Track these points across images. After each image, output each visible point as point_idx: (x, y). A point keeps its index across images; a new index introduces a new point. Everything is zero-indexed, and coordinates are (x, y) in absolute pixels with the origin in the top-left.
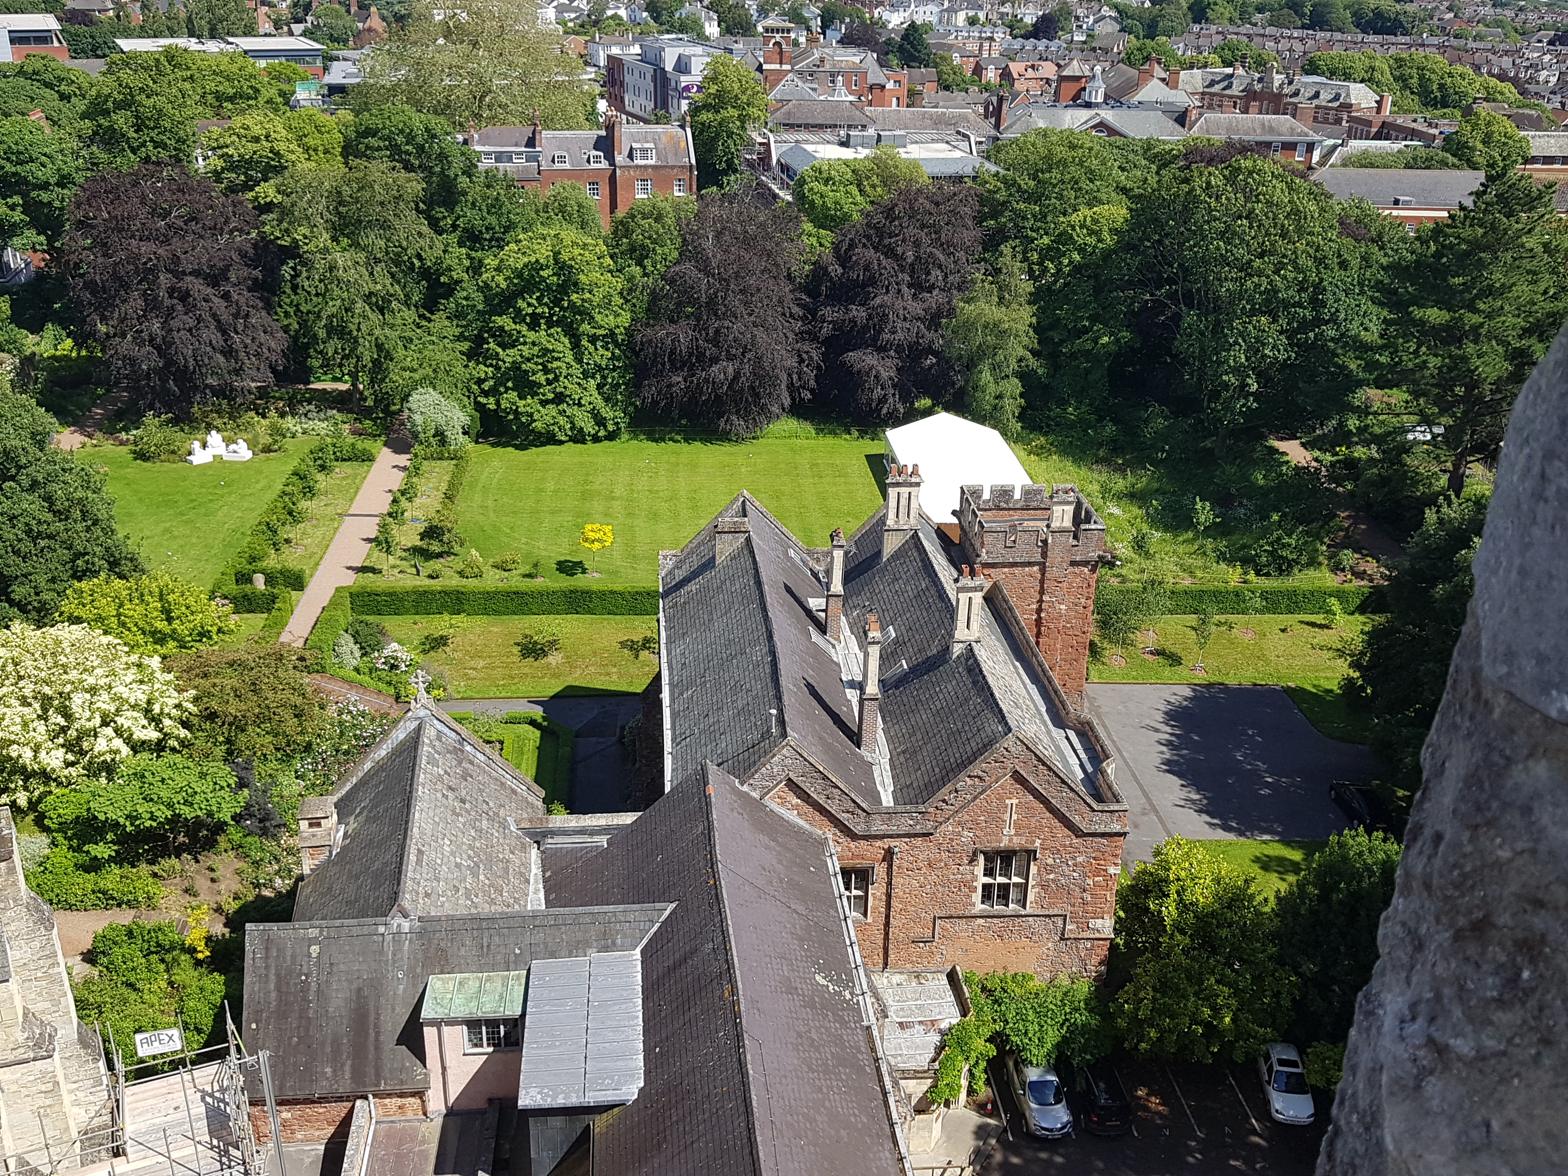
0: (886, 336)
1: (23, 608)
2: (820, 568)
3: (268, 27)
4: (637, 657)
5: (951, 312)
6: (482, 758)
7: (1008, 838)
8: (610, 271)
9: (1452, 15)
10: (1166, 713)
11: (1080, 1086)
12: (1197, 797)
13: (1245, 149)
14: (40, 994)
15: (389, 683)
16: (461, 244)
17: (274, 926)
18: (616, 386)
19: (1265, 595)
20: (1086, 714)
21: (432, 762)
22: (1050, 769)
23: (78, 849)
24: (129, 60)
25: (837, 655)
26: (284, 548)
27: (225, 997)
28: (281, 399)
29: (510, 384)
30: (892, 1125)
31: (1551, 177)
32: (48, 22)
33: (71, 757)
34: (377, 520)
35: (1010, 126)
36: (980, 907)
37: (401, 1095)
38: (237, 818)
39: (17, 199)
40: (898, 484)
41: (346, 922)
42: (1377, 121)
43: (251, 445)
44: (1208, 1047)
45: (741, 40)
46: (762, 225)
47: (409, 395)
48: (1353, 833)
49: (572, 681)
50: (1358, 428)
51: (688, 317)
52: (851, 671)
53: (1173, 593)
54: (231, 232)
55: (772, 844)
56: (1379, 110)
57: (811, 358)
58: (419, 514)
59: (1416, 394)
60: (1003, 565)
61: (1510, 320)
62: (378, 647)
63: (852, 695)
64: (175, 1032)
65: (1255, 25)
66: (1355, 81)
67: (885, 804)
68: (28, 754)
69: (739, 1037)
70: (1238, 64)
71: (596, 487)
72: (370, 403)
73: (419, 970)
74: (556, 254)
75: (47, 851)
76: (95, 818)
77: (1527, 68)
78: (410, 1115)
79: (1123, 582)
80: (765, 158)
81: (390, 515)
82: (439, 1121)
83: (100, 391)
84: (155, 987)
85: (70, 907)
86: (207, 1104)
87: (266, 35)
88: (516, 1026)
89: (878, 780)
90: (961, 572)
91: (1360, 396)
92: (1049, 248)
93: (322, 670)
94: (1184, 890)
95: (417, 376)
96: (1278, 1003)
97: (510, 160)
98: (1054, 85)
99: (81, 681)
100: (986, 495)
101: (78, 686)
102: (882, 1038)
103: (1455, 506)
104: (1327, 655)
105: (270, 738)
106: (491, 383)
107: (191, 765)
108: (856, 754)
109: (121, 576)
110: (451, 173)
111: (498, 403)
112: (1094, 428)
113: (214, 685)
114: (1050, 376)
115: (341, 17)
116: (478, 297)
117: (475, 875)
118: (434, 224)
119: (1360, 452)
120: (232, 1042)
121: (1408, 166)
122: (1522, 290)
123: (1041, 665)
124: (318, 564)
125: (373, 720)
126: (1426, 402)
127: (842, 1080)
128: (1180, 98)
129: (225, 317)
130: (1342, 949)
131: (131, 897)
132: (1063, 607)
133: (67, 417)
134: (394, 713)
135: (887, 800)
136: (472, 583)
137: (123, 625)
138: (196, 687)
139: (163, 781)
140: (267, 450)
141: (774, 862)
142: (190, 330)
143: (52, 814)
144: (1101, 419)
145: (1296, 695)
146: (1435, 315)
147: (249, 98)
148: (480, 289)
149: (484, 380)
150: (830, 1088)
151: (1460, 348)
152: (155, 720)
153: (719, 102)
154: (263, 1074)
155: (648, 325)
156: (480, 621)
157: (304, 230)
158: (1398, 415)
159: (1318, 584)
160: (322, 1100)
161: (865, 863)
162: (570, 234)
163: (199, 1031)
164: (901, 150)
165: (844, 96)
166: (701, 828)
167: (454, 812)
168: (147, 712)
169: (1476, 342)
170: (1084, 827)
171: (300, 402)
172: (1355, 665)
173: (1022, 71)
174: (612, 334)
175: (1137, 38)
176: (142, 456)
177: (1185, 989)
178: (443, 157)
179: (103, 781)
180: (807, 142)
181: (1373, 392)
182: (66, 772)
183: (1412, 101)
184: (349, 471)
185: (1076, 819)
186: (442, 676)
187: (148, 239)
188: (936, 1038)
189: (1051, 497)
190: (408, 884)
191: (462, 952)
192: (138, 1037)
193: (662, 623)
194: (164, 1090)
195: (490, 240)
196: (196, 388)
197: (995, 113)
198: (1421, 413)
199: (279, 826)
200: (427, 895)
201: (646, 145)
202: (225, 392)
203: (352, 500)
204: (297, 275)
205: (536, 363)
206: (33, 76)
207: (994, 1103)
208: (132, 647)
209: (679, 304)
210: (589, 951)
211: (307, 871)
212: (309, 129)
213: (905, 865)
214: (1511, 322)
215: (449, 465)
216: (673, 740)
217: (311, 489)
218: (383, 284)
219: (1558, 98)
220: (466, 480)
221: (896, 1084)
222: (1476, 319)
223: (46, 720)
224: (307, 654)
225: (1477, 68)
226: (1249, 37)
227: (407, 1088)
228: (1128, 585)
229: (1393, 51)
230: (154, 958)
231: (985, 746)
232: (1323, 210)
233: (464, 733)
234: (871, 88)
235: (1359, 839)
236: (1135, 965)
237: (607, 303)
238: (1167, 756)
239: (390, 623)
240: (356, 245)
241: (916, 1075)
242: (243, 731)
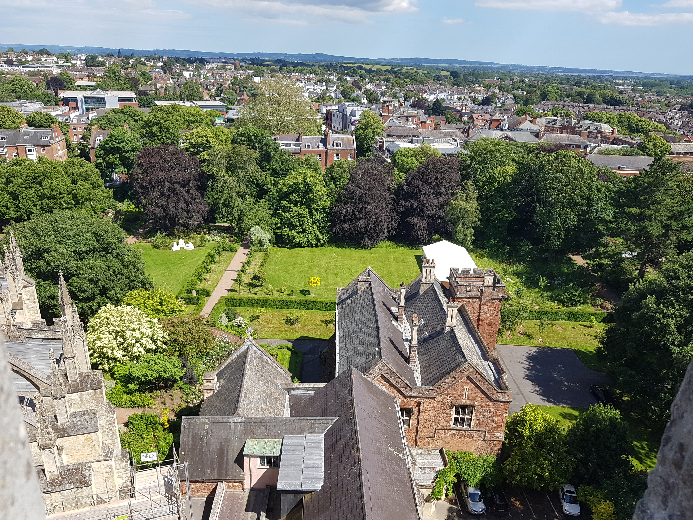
0: (423, 212)
1: (111, 299)
2: (396, 296)
3: (207, 97)
4: (327, 326)
5: (448, 204)
6: (270, 361)
7: (464, 401)
8: (324, 186)
9: (641, 99)
10: (527, 357)
11: (489, 495)
12: (538, 389)
13: (562, 147)
14: (108, 437)
15: (238, 332)
16: (271, 175)
17: (192, 417)
18: (324, 227)
19: (566, 314)
20: (496, 356)
21: (252, 361)
22: (481, 376)
23: (125, 386)
24: (159, 108)
25: (402, 329)
26: (204, 281)
27: (173, 442)
28: (205, 228)
29: (286, 226)
30: (416, 506)
31: (680, 160)
32: (132, 94)
33: (124, 353)
34: (237, 273)
35: (472, 137)
36: (453, 426)
37: (235, 482)
38: (181, 378)
39: (118, 156)
40: (426, 266)
41: (218, 417)
42: (612, 138)
43: (194, 244)
44: (539, 484)
45: (375, 105)
46: (379, 171)
47: (250, 228)
48: (598, 405)
49: (303, 334)
50: (603, 252)
51: (351, 203)
52: (407, 335)
53: (531, 311)
54: (191, 169)
55: (375, 398)
56: (613, 133)
57: (396, 219)
58: (252, 271)
59: (626, 240)
60: (466, 298)
61: (663, 213)
62: (235, 318)
63: (407, 344)
64: (155, 454)
65: (566, 101)
66: (603, 123)
67: (418, 385)
68: (109, 352)
69: (360, 469)
70: (559, 116)
71: (315, 263)
72: (236, 231)
73: (243, 436)
74: (305, 179)
75: (114, 386)
76: (131, 375)
77: (670, 119)
78: (237, 489)
79: (511, 306)
80: (382, 147)
81: (241, 271)
82: (248, 492)
83: (142, 224)
84: (149, 437)
85: (121, 406)
86: (165, 480)
87: (207, 100)
88: (278, 459)
89: (415, 376)
90: (449, 300)
91: (605, 240)
92: (486, 182)
93: (214, 326)
94: (532, 424)
95: (253, 222)
96: (567, 469)
97: (290, 146)
98: (489, 122)
99: (129, 326)
100: (460, 272)
101: (128, 328)
102: (414, 473)
103: (641, 283)
104: (590, 338)
105: (194, 350)
106: (280, 225)
107: (166, 358)
108: (407, 366)
109: (146, 290)
110: (269, 150)
111: (282, 233)
112: (501, 248)
113: (176, 330)
114: (485, 228)
115: (233, 94)
116: (276, 194)
117: (265, 403)
118: (262, 168)
119: (604, 261)
120: (175, 459)
121: (624, 154)
122: (668, 202)
123: (479, 336)
124: (215, 288)
125: (231, 345)
126: (630, 243)
127: (398, 488)
128: (536, 128)
129: (188, 199)
130: (593, 449)
131: (142, 404)
132: (488, 315)
133: (130, 232)
134: (239, 343)
135: (419, 384)
136: (269, 297)
137: (146, 307)
138: (170, 330)
139: (156, 363)
140: (199, 246)
141: (375, 405)
142: (175, 203)
143: (116, 373)
144: (504, 245)
145: (577, 353)
146: (634, 210)
147: (200, 122)
148: (277, 191)
149: (277, 224)
150: (393, 490)
151: (644, 223)
152: (155, 342)
153: (366, 126)
154: (185, 471)
155: (336, 206)
156: (271, 310)
157: (217, 169)
158: (619, 247)
159: (587, 310)
160: (206, 482)
161: (410, 407)
162: (310, 173)
163: (164, 454)
164: (432, 145)
165: (411, 125)
166: (348, 390)
167: (258, 379)
168: (152, 338)
169: (650, 221)
170: (494, 398)
171: (212, 230)
172: (601, 342)
173: (477, 117)
174: (324, 209)
175: (521, 105)
176: (155, 247)
177: (531, 462)
178: (266, 144)
179: (135, 362)
180: (397, 141)
181: (609, 239)
182: (122, 358)
183: (625, 130)
184: (228, 255)
185: (491, 395)
186: (257, 330)
187: (162, 171)
188: (434, 474)
189: (485, 273)
190: (241, 405)
191: (259, 431)
192: (142, 455)
193: (337, 314)
194: (150, 474)
195: (282, 174)
196: (176, 224)
197: (467, 132)
198: (628, 247)
199: (196, 381)
200: (248, 409)
201: (339, 142)
202: (185, 225)
203: (228, 265)
204: (213, 185)
205: (296, 218)
206: (125, 113)
207: (455, 500)
208: (148, 315)
209: (348, 199)
210: (305, 434)
211: (205, 398)
212: (220, 133)
213: (425, 408)
214: (664, 214)
215: (263, 254)
216: (339, 358)
217: (214, 261)
218: (243, 189)
219: (682, 130)
220: (269, 259)
221: (418, 490)
222: (650, 212)
223: (116, 340)
224: (209, 320)
225: (650, 119)
226: (563, 106)
227: (237, 479)
228: (513, 308)
229: (618, 112)
230: (149, 426)
231: (457, 366)
232: (591, 170)
233: (264, 351)
234: (421, 122)
235: (601, 408)
236: (512, 451)
237: (322, 197)
238: (527, 373)
239: (239, 310)
240: (234, 175)
241: (426, 487)
242: (185, 347)
